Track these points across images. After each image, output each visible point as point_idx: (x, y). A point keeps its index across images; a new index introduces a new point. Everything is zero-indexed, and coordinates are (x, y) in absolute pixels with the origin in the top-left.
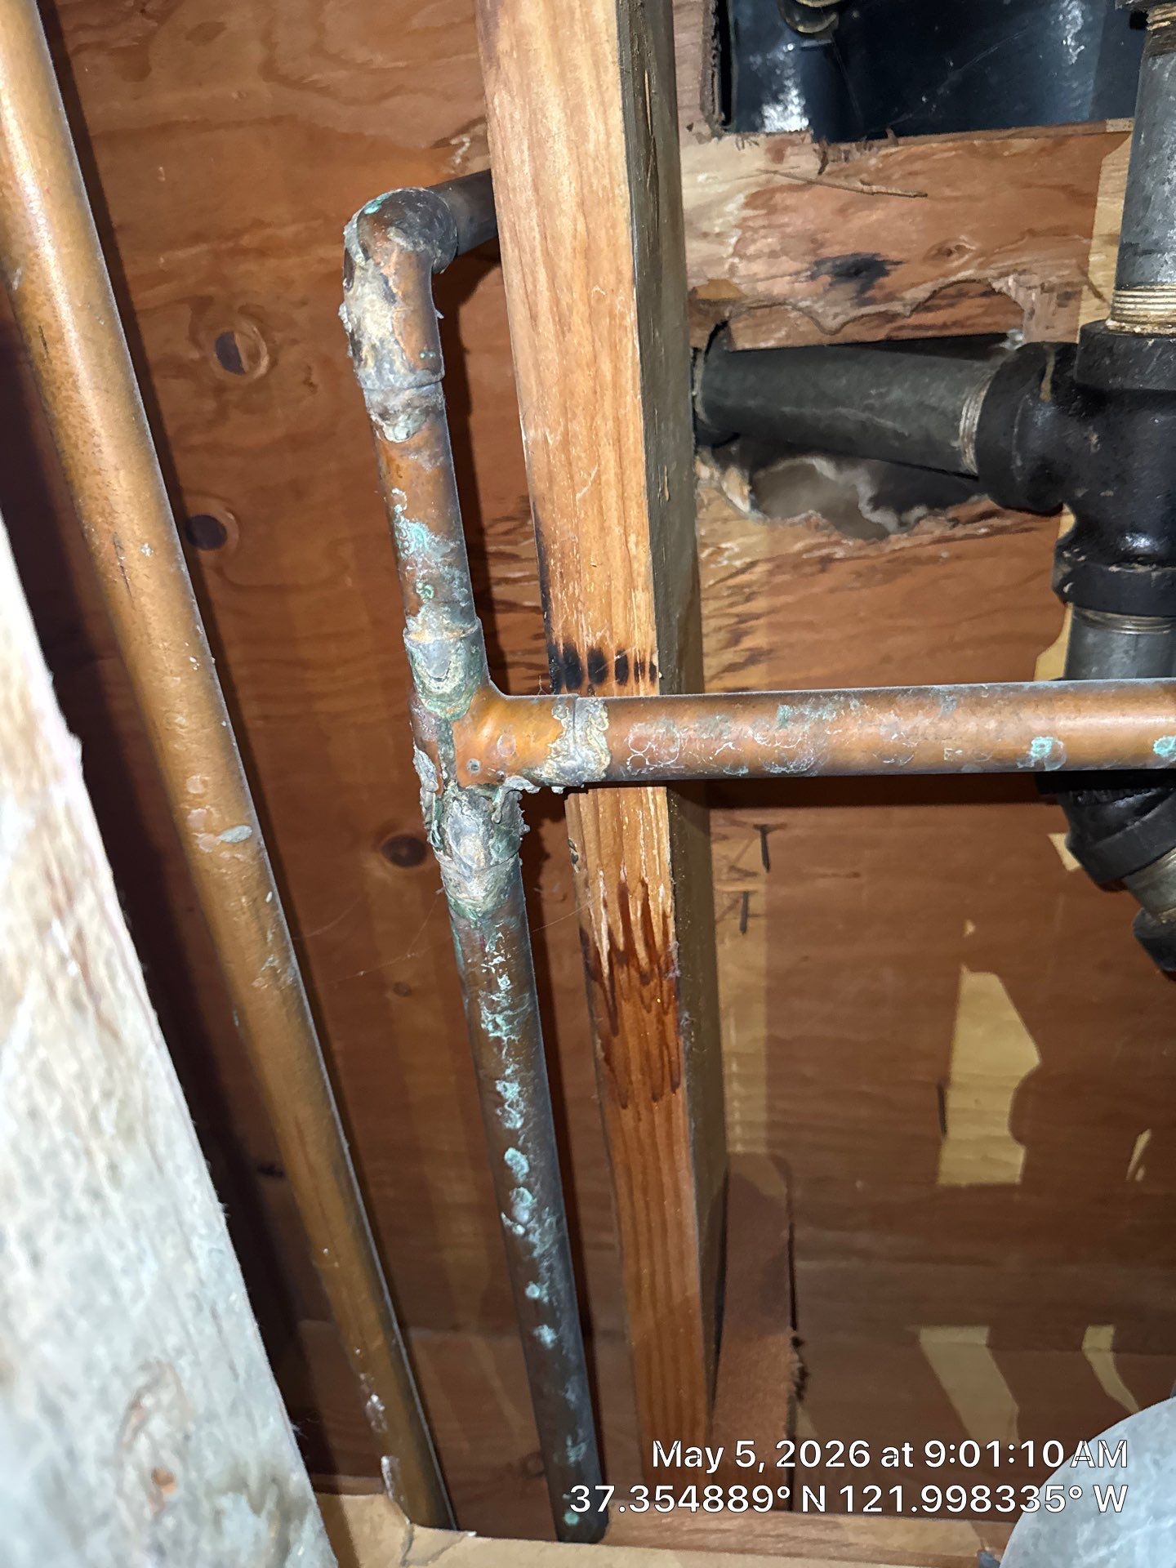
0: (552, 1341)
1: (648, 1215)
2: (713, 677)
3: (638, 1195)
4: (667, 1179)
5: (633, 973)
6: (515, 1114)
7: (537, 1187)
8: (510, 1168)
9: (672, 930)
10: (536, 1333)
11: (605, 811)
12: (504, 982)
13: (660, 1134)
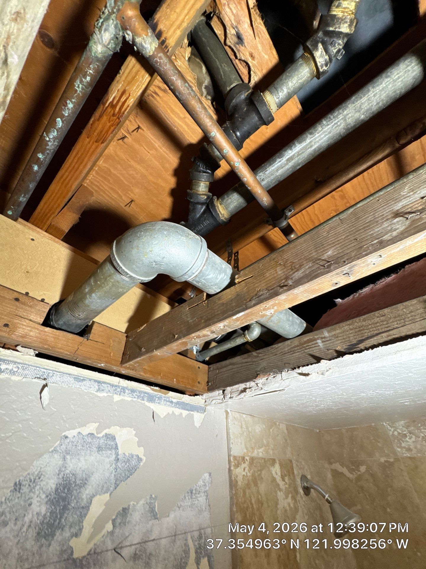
0: (36, 170)
1: (75, 164)
2: (155, 85)
3: (76, 158)
4: (86, 160)
5: (112, 111)
6: (67, 112)
7: (59, 133)
8: (56, 123)
9: (127, 111)
10: (33, 165)
11: (134, 70)
12: (88, 78)
13: (91, 150)
